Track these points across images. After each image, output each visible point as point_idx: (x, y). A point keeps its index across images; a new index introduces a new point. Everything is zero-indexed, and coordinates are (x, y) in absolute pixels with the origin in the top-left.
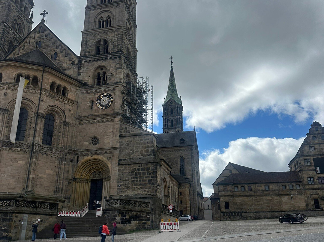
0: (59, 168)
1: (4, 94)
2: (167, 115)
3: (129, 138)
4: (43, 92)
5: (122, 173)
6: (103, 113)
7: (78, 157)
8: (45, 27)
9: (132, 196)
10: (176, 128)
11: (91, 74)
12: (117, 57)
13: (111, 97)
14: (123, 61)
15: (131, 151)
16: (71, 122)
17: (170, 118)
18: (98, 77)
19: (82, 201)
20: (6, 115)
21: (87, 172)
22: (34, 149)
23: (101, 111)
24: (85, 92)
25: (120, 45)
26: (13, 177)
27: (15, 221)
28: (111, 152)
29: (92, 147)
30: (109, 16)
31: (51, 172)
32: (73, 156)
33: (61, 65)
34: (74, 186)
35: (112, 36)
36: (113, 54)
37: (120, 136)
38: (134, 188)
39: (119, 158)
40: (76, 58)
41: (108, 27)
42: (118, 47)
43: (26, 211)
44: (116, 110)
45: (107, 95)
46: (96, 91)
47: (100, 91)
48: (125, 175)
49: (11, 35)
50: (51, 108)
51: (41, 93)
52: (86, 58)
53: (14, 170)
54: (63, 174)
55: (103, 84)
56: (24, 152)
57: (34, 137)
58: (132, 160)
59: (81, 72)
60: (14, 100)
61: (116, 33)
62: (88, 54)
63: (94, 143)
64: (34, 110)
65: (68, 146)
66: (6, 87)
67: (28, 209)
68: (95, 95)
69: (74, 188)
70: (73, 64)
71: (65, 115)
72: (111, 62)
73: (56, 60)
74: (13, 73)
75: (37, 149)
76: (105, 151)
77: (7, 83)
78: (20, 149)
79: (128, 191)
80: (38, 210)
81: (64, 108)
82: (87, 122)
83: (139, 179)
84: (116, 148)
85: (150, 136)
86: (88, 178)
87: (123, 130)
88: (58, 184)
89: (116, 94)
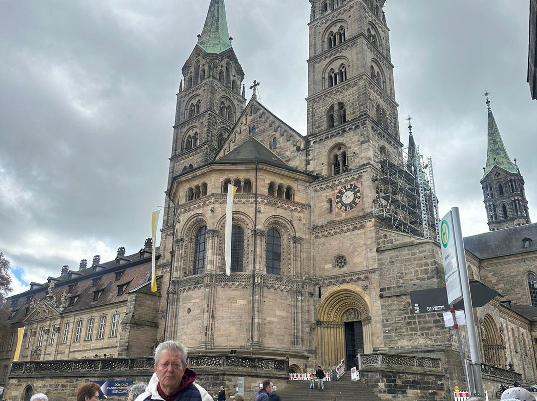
0: (295, 306)
1: (212, 210)
2: (492, 197)
3: (393, 251)
4: (259, 200)
5: (389, 310)
6: (349, 216)
7: (320, 288)
8: (258, 105)
9: (410, 349)
10: (513, 220)
11: (324, 160)
12: (360, 124)
13: (356, 190)
14: (370, 129)
15: (398, 273)
16: (304, 236)
17: (500, 202)
18: (336, 162)
19: (335, 357)
20: (216, 238)
21: (337, 311)
22: (256, 281)
23: (344, 214)
24: (318, 188)
25: (362, 105)
26: (234, 323)
27: (228, 387)
28: (366, 278)
29: (338, 271)
30: (342, 64)
31: (284, 314)
32: (312, 288)
33: (283, 154)
34: (319, 334)
35: (349, 95)
36: (353, 122)
37: (377, 251)
38: (411, 335)
39: (380, 285)
40: (301, 140)
41: (343, 81)
42: (360, 109)
43: (241, 372)
44: (366, 210)
45: (351, 188)
46: (334, 184)
47: (340, 183)
48: (393, 314)
49: (219, 125)
50: (273, 220)
51: (256, 201)
52: (315, 137)
53: (234, 313)
54: (300, 316)
55: (344, 171)
56: (244, 287)
57: (254, 264)
58: (402, 289)
59: (311, 160)
60: (224, 217)
61: (355, 88)
62: (317, 130)
63: (340, 265)
64: (251, 226)
65: (303, 274)
66: (212, 200)
67: (245, 370)
68: (332, 190)
69: (319, 336)
70: (298, 149)
71: (294, 228)
72: (351, 135)
73: (276, 149)
74: (219, 179)
75: (259, 281)
76: (357, 277)
77: (213, 194)
78: (238, 283)
79: (402, 341)
80: (259, 371)
81: (292, 217)
82: (325, 233)
83: (417, 320)
84: (373, 271)
85: (427, 245)
86: (340, 321)
87: (382, 240)
88: (295, 331)
89: (364, 183)
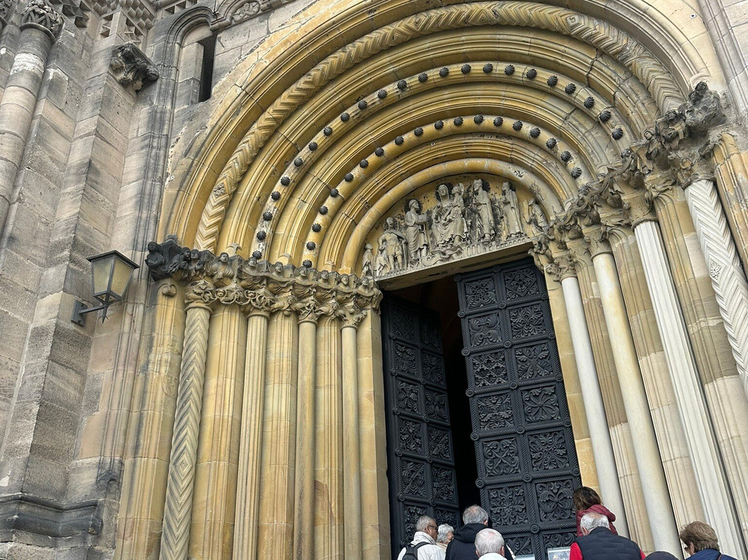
7: (208, 46)
21: (330, 203)
86: (346, 269)
